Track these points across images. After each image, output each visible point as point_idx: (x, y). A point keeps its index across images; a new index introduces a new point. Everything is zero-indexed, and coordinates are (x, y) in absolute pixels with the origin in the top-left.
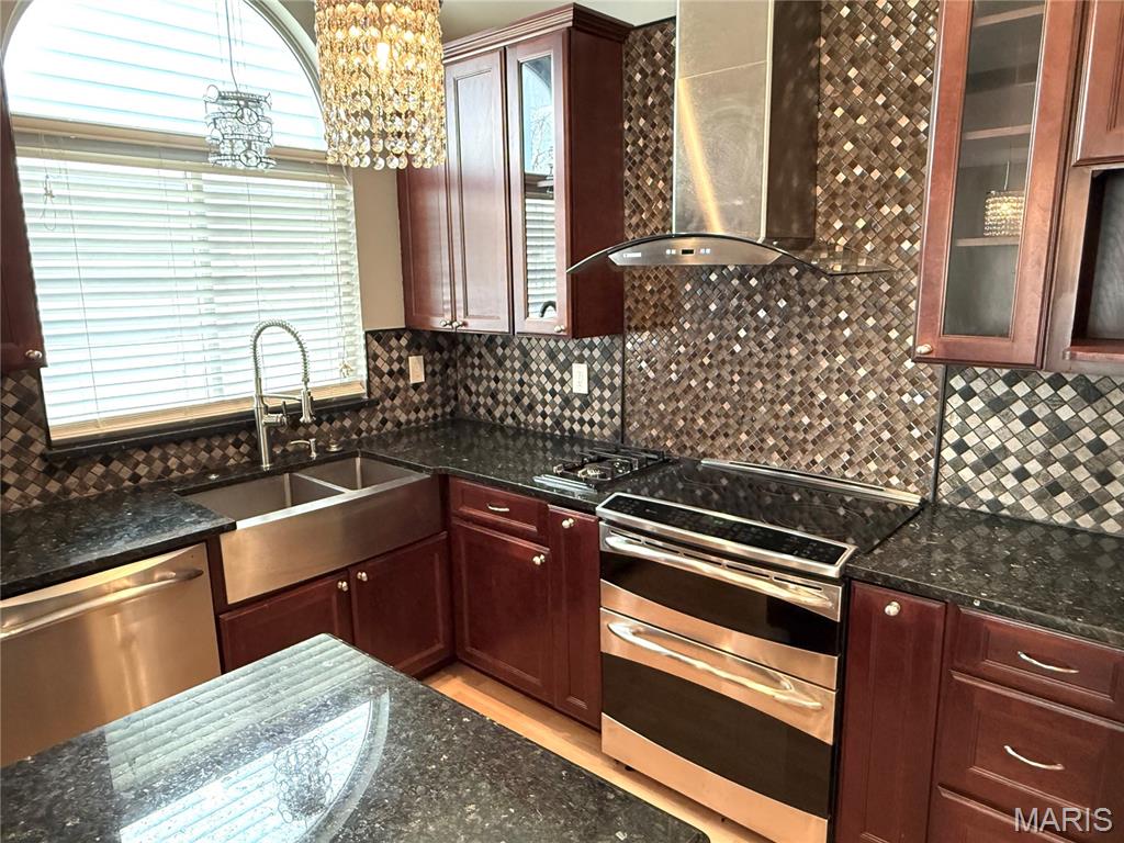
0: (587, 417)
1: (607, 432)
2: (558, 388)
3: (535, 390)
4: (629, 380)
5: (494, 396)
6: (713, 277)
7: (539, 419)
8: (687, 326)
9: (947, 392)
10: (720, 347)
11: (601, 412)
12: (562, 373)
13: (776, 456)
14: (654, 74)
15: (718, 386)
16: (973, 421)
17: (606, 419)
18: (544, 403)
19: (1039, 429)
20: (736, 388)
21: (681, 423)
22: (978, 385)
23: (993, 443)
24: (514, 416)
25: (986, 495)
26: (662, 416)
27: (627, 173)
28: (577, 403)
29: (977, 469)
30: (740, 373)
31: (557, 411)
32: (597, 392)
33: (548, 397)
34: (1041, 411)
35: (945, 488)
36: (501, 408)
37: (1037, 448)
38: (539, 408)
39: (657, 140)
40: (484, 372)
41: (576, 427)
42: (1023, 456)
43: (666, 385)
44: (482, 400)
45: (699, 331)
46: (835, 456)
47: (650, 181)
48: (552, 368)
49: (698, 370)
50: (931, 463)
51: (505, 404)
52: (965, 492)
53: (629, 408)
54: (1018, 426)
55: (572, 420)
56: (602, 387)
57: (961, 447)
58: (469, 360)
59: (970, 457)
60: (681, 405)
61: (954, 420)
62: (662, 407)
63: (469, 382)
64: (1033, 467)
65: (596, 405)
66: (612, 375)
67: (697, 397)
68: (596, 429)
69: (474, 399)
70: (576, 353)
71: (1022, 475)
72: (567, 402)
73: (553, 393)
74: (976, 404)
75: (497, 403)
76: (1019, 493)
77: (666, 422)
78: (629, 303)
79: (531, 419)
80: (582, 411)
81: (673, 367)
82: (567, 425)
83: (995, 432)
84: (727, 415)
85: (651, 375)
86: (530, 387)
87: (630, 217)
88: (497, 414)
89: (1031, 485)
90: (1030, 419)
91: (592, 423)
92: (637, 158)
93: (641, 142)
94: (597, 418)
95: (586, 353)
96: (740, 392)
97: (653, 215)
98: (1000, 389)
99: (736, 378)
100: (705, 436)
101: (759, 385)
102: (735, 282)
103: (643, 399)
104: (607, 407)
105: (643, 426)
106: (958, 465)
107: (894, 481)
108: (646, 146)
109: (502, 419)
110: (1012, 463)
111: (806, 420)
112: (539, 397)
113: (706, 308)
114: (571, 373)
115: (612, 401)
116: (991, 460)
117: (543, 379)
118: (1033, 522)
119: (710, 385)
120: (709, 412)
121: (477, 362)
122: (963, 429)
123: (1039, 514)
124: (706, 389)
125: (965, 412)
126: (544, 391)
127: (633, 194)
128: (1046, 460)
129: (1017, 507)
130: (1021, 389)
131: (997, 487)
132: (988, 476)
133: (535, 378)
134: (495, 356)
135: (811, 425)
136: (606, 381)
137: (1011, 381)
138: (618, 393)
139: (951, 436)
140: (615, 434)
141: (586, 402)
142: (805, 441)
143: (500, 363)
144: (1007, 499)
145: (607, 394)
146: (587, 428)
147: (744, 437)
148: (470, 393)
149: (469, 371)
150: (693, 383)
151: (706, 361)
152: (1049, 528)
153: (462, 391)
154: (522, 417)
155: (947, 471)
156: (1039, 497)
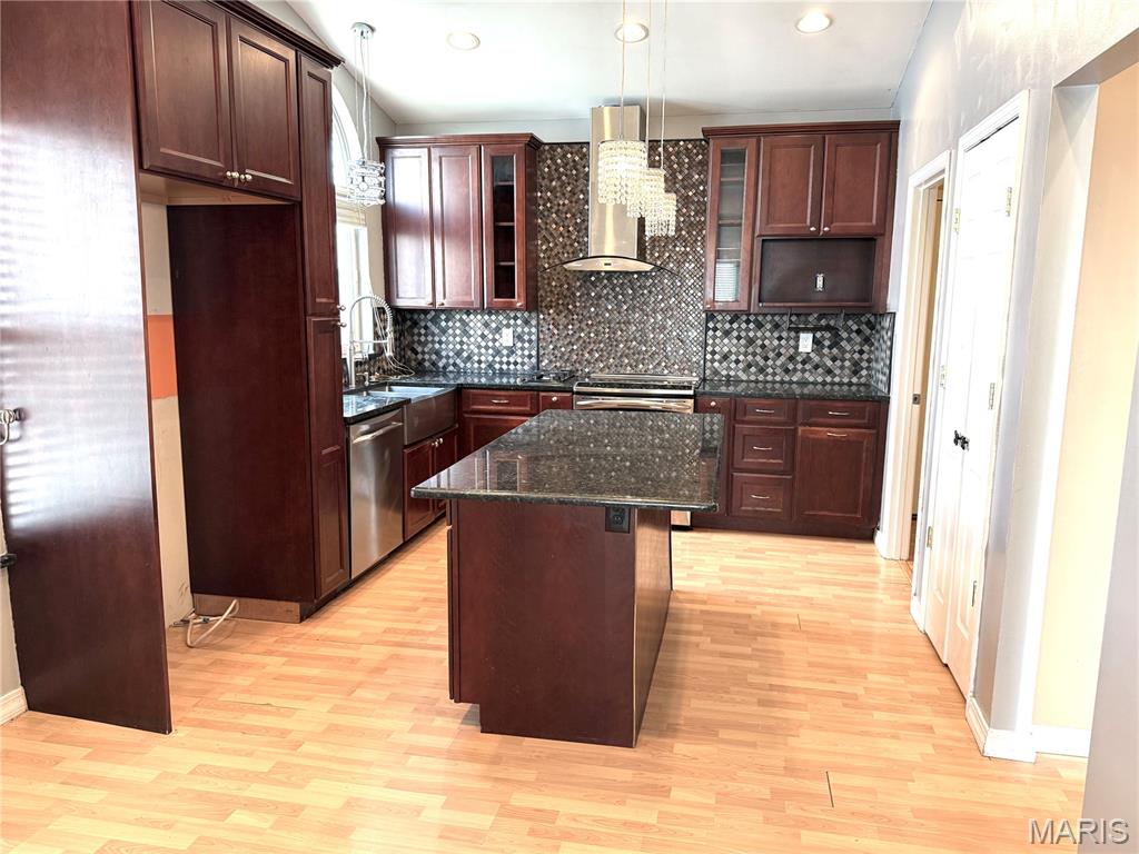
0: (512, 360)
1: (526, 368)
2: (490, 344)
3: (472, 347)
4: (541, 336)
5: (438, 353)
6: (593, 279)
7: (476, 365)
8: (578, 304)
9: (707, 329)
10: (597, 315)
11: (523, 356)
12: (494, 334)
13: (629, 368)
14: (556, 170)
15: (596, 335)
16: (718, 341)
17: (526, 360)
18: (480, 354)
19: (743, 342)
20: (607, 336)
21: (575, 357)
22: (719, 325)
23: (726, 349)
24: (455, 365)
25: (724, 373)
26: (563, 354)
27: (540, 221)
28: (505, 352)
29: (720, 362)
30: (609, 328)
31: (490, 359)
32: (519, 345)
33: (483, 351)
34: (743, 334)
35: (708, 372)
36: (444, 361)
37: (742, 350)
38: (476, 358)
39: (559, 205)
40: (430, 338)
41: (505, 367)
42: (737, 354)
43: (565, 337)
44: (427, 357)
45: (585, 307)
46: (659, 364)
47: (554, 226)
48: (486, 332)
49: (585, 327)
50: (702, 362)
51: (448, 357)
52: (716, 372)
53: (542, 352)
54: (735, 341)
55: (501, 363)
56: (523, 341)
57: (713, 353)
58: (416, 331)
59: (717, 357)
60: (575, 347)
61: (710, 342)
62: (563, 349)
63: (415, 346)
64: (741, 358)
65: (519, 352)
66: (530, 334)
67: (584, 342)
68: (519, 367)
69: (420, 357)
70: (505, 322)
71: (737, 362)
72: (498, 352)
73: (487, 348)
74: (719, 333)
75: (441, 357)
76: (737, 370)
77: (566, 357)
78: (541, 292)
79: (469, 365)
80: (508, 356)
81: (570, 327)
82: (497, 366)
83: (726, 345)
84: (602, 350)
85: (556, 332)
86: (468, 345)
87: (542, 245)
88: (441, 364)
89: (741, 366)
90: (739, 338)
91: (516, 363)
92: (546, 213)
93: (549, 205)
94: (519, 360)
95: (512, 322)
96: (609, 338)
97: (556, 245)
98: (727, 326)
99: (607, 330)
100: (589, 363)
101: (619, 333)
102: (605, 281)
103: (551, 347)
104: (526, 353)
105: (551, 361)
106: (713, 361)
107: (686, 372)
108: (551, 207)
109: (444, 368)
110: (733, 357)
111: (644, 349)
112: (476, 351)
113: (589, 294)
114: (500, 334)
115: (530, 349)
116: (725, 357)
117: (479, 339)
118: (742, 381)
119: (592, 335)
120: (592, 350)
121: (423, 331)
122: (714, 345)
123: (744, 377)
124: (589, 337)
125: (715, 337)
126: (479, 347)
127: (544, 232)
128: (746, 354)
129: (736, 376)
130: (735, 326)
131: (729, 368)
132: (725, 364)
133: (472, 339)
134: (439, 327)
135: (646, 351)
136: (526, 337)
137: (731, 322)
138: (535, 344)
139: (709, 349)
140: (533, 368)
141: (512, 351)
142: (644, 359)
143: (444, 331)
144: (732, 373)
145: (526, 345)
146: (512, 367)
147: (611, 360)
148: (416, 353)
149: (416, 338)
150: (582, 335)
151: (590, 322)
152: (749, 381)
153: (409, 353)
154: (462, 365)
155: (709, 364)
156: (744, 371)
